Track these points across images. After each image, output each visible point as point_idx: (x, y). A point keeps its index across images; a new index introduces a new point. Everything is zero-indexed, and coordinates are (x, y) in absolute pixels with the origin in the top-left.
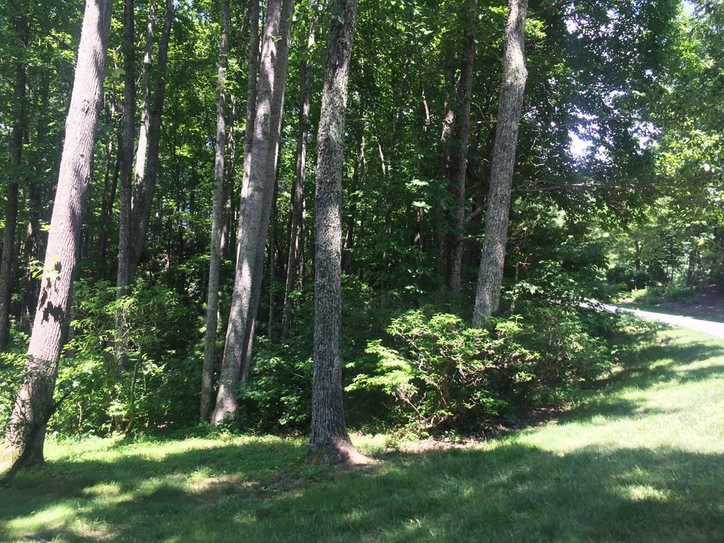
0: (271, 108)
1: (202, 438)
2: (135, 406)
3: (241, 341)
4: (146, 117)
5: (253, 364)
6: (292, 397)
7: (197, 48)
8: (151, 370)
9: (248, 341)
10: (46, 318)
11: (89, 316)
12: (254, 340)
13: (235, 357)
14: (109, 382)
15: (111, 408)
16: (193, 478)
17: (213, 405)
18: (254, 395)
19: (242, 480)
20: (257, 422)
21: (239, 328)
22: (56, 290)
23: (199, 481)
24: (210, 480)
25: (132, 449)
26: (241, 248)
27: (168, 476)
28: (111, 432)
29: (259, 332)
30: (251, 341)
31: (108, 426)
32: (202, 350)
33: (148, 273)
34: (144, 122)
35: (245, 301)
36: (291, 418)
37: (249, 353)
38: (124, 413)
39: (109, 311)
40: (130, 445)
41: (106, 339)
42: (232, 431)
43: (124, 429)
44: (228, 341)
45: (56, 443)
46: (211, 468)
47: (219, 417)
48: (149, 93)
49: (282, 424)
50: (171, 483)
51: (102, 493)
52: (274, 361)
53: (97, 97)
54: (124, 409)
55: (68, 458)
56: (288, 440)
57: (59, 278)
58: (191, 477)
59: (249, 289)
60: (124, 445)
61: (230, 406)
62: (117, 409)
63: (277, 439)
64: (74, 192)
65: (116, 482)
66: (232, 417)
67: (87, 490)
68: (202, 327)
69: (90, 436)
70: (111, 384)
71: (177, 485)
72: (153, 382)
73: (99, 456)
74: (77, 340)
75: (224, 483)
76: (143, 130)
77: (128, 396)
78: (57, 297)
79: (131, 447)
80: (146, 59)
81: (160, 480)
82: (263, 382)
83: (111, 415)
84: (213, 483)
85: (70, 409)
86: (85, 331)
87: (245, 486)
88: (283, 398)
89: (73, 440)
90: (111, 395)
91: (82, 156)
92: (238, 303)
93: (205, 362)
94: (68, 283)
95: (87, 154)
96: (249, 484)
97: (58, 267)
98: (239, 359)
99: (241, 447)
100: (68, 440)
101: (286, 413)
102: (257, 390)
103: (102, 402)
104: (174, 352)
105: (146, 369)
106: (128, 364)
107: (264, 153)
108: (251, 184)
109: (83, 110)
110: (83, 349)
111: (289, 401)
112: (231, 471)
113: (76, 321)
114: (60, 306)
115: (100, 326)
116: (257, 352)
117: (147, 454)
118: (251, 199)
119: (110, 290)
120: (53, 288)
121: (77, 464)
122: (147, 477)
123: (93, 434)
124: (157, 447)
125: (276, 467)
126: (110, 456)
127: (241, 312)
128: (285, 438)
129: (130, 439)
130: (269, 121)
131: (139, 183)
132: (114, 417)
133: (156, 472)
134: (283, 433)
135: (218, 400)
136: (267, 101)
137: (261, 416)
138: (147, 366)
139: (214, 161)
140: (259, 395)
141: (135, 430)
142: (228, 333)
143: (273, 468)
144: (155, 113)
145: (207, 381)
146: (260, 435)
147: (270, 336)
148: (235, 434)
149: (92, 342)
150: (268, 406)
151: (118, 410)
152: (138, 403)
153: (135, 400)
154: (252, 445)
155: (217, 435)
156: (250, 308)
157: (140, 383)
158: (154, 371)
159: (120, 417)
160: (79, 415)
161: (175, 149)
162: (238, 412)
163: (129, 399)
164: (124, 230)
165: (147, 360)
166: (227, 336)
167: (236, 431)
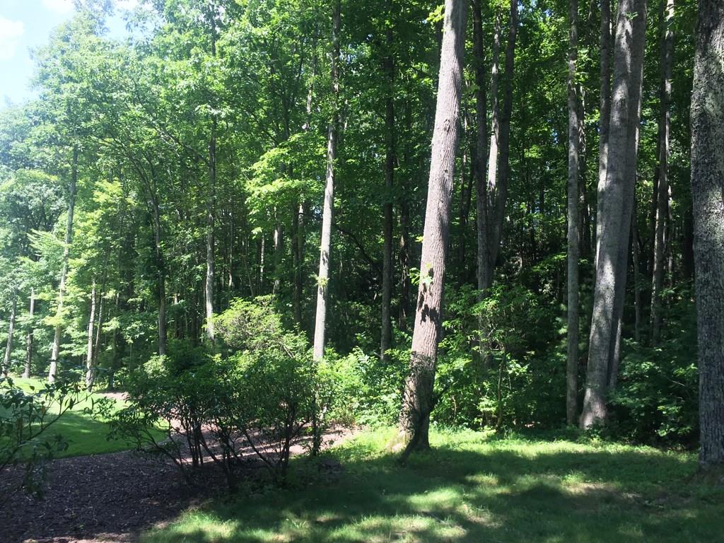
0: (629, 91)
1: (571, 441)
2: (503, 403)
3: (607, 343)
4: (496, 126)
5: (622, 368)
6: (672, 407)
7: (542, 47)
8: (515, 369)
9: (615, 344)
10: (424, 319)
11: (457, 317)
12: (622, 343)
13: (601, 360)
14: (478, 379)
15: (482, 404)
16: (568, 481)
17: (581, 409)
18: (626, 401)
19: (622, 490)
20: (631, 430)
21: (604, 329)
22: (431, 294)
23: (575, 484)
24: (586, 485)
25: (504, 444)
26: (601, 245)
27: (542, 476)
28: (483, 426)
29: (625, 334)
30: (617, 343)
31: (479, 421)
32: (564, 351)
33: (503, 276)
34: (494, 132)
35: (609, 301)
36: (672, 429)
37: (616, 356)
38: (493, 409)
39: (474, 312)
40: (501, 441)
41: (474, 339)
42: (603, 437)
43: (494, 425)
44: (592, 343)
45: (437, 432)
46: (585, 473)
47: (588, 422)
48: (498, 103)
49: (662, 435)
50: (547, 483)
51: (482, 482)
52: (646, 366)
53: (456, 115)
54: (493, 406)
55: (448, 446)
56: (669, 453)
57: (432, 283)
58: (565, 479)
59: (613, 289)
60: (496, 440)
61: (598, 411)
62: (486, 404)
63: (656, 451)
64: (441, 204)
65: (494, 474)
66: (602, 424)
67: (469, 478)
68: (560, 328)
69: (465, 428)
70: (479, 382)
71: (552, 485)
72: (518, 381)
73: (475, 448)
74: (449, 340)
75: (601, 490)
76: (493, 139)
77: (495, 393)
78: (432, 301)
79: (502, 442)
80: (494, 70)
81: (535, 478)
82: (635, 388)
83: (482, 410)
84: (589, 489)
85: (446, 402)
86: (455, 331)
87: (625, 497)
88: (660, 408)
89: (451, 431)
90: (480, 391)
91: (446, 171)
92: (601, 302)
93: (569, 364)
94: (440, 287)
95: (450, 169)
96: (630, 496)
97: (431, 273)
98: (606, 362)
99: (614, 455)
100: (447, 430)
101: (665, 423)
102: (629, 396)
103: (473, 397)
104: (533, 353)
105: (510, 369)
106: (493, 363)
107: (622, 141)
108: (609, 176)
109: (445, 129)
110: (454, 348)
111: (667, 410)
112: (608, 478)
113: (447, 322)
114: (435, 308)
115: (467, 326)
116: (625, 356)
117: (519, 451)
118: (609, 193)
119: (475, 293)
120: (428, 292)
121: (456, 452)
122: (522, 474)
123: (467, 427)
124: (527, 445)
125: (660, 482)
126: (485, 449)
127: (604, 313)
128: (666, 451)
129: (500, 435)
130: (626, 106)
131: (491, 190)
132: (484, 412)
133: (531, 470)
134: (663, 446)
135: (585, 404)
136: (624, 85)
137: (635, 426)
138: (511, 366)
139: (567, 158)
140: (631, 402)
141: (504, 426)
142: (591, 335)
143: (656, 483)
144: (503, 120)
145: (572, 383)
146: (635, 444)
147: (638, 338)
148: (607, 441)
149: (461, 341)
150: (643, 415)
151: (487, 406)
152: (505, 401)
153: (502, 397)
154: (626, 454)
155: (587, 440)
156: (615, 309)
157: (505, 381)
158: (518, 371)
159: (490, 412)
160: (454, 407)
161: (523, 153)
162: (608, 418)
163: (497, 396)
164: (482, 236)
165: (510, 360)
166: (590, 338)
167: (607, 438)
